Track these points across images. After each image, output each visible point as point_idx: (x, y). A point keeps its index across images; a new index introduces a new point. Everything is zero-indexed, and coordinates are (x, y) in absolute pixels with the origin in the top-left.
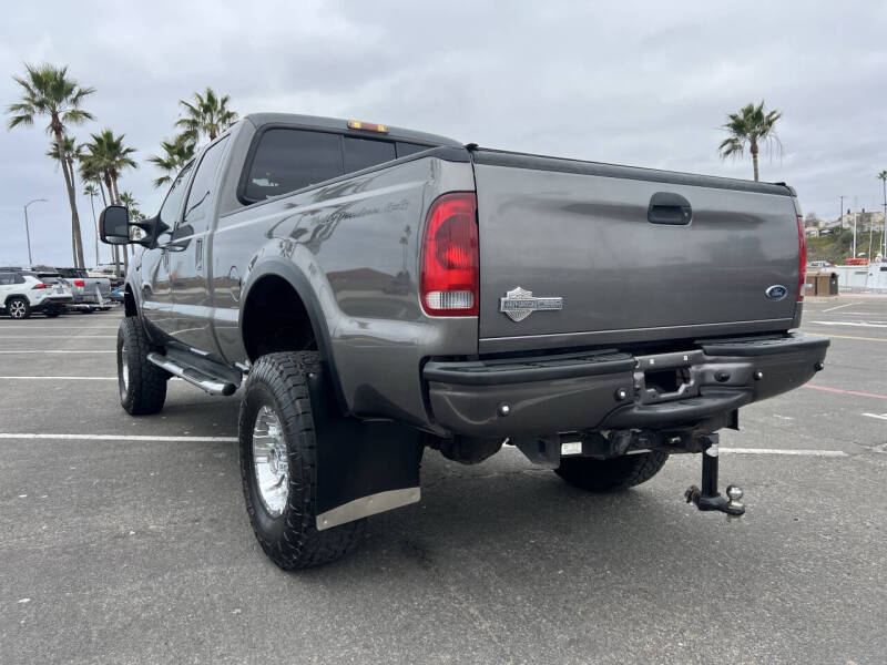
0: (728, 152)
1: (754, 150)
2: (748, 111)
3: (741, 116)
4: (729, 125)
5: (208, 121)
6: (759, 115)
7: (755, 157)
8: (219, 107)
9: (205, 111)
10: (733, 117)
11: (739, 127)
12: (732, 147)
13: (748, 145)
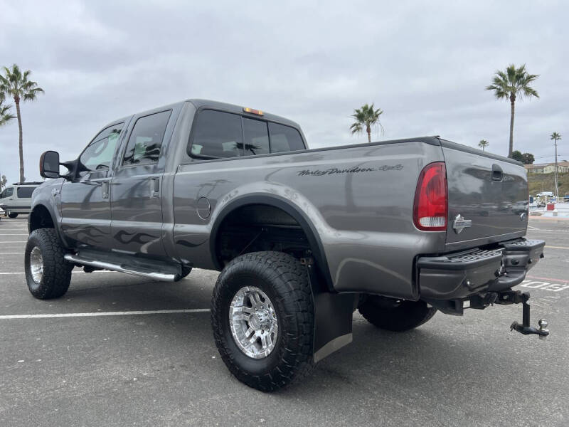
0: (355, 131)
1: (369, 131)
2: (365, 108)
3: (362, 111)
4: (355, 115)
5: (13, 87)
6: (371, 112)
7: (369, 134)
8: (23, 78)
9: (11, 80)
10: (358, 111)
11: (360, 117)
12: (357, 128)
13: (365, 127)
